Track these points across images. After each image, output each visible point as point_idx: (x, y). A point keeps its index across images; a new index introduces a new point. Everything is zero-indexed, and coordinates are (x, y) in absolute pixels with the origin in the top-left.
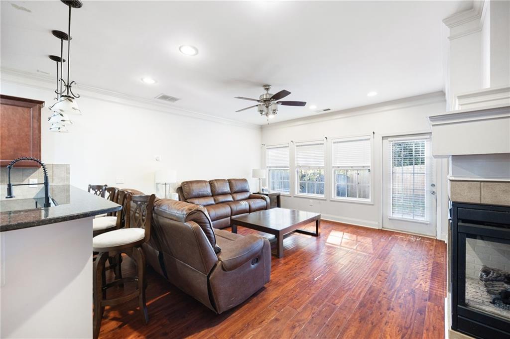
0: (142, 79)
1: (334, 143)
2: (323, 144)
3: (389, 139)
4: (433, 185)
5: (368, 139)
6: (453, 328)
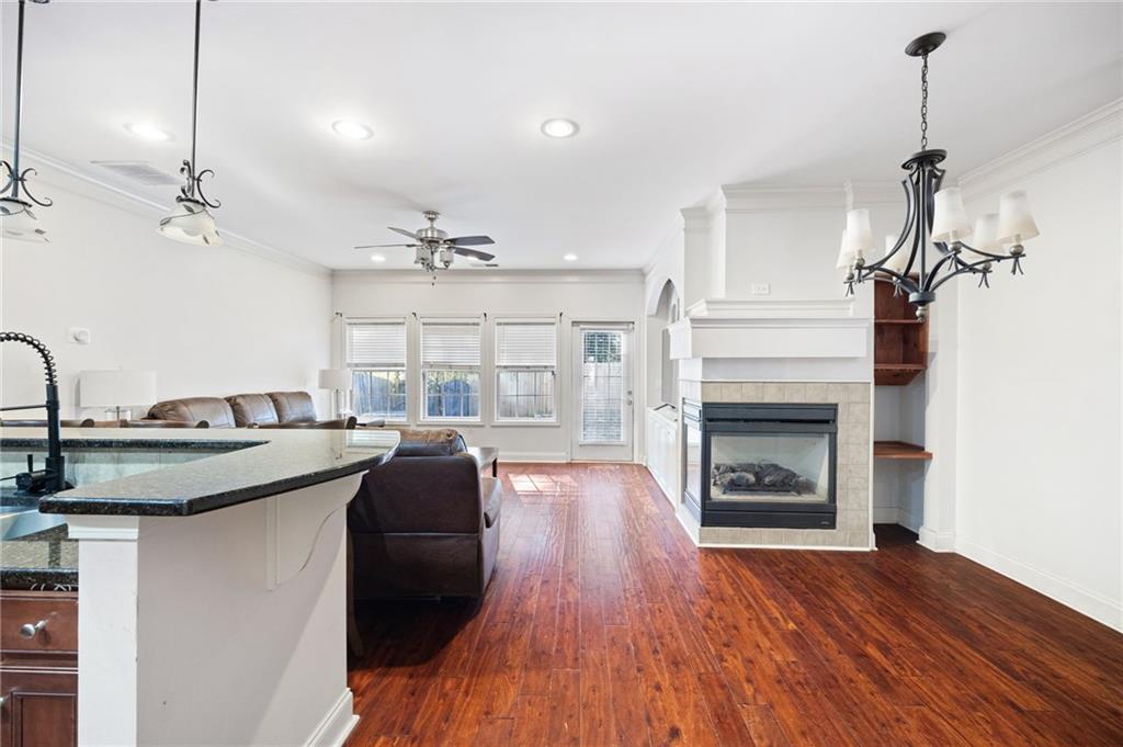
0: (127, 126)
1: (499, 324)
2: (478, 324)
3: (582, 326)
4: (630, 393)
5: (553, 324)
6: (702, 525)
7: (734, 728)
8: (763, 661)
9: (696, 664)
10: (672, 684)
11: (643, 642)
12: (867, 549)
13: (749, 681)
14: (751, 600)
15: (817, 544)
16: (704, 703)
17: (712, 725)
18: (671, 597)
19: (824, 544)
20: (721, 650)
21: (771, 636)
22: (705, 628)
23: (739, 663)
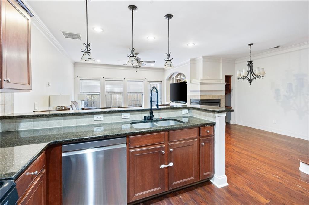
0: (93, 28)
1: (128, 81)
2: (122, 81)
3: (150, 82)
4: (161, 99)
5: (143, 81)
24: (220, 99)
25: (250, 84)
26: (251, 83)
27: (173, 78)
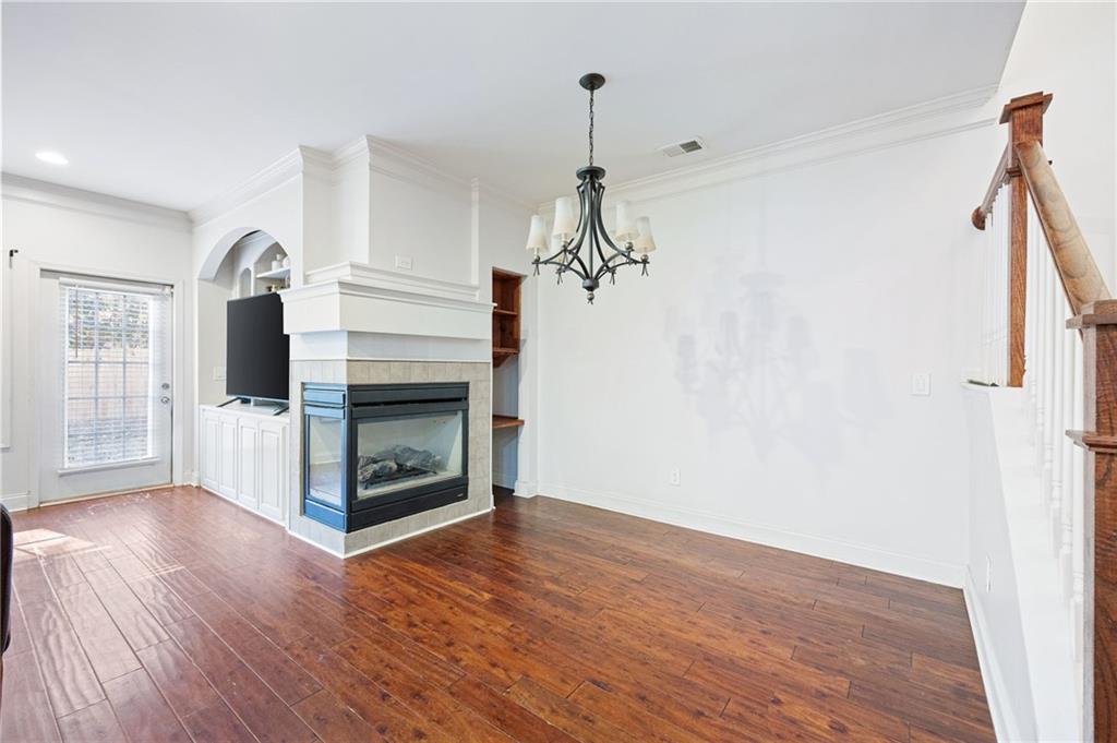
4: (165, 386)
6: (348, 532)
7: (516, 717)
8: (490, 639)
9: (437, 680)
10: (431, 720)
11: (362, 695)
12: (489, 510)
13: (494, 665)
14: (439, 590)
15: (455, 517)
16: (475, 715)
17: (498, 731)
18: (355, 627)
19: (460, 515)
20: (448, 652)
21: (479, 614)
22: (417, 639)
23: (473, 654)
24: (468, 383)
25: (591, 299)
26: (594, 292)
27: (247, 271)
